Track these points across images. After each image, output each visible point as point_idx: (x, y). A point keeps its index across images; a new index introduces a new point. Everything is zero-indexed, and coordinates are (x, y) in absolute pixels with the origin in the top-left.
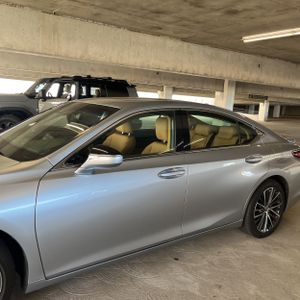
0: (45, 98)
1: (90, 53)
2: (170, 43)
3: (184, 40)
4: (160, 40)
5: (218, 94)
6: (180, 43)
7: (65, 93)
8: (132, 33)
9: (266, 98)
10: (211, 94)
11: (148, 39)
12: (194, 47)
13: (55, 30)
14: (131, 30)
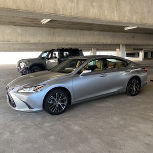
0: (48, 59)
1: (67, 40)
2: (96, 33)
3: (101, 31)
4: (92, 32)
5: (117, 50)
6: (100, 32)
7: (53, 56)
8: (81, 31)
9: (142, 49)
10: (115, 50)
11: (87, 32)
12: (106, 33)
13: (54, 33)
14: (81, 30)
